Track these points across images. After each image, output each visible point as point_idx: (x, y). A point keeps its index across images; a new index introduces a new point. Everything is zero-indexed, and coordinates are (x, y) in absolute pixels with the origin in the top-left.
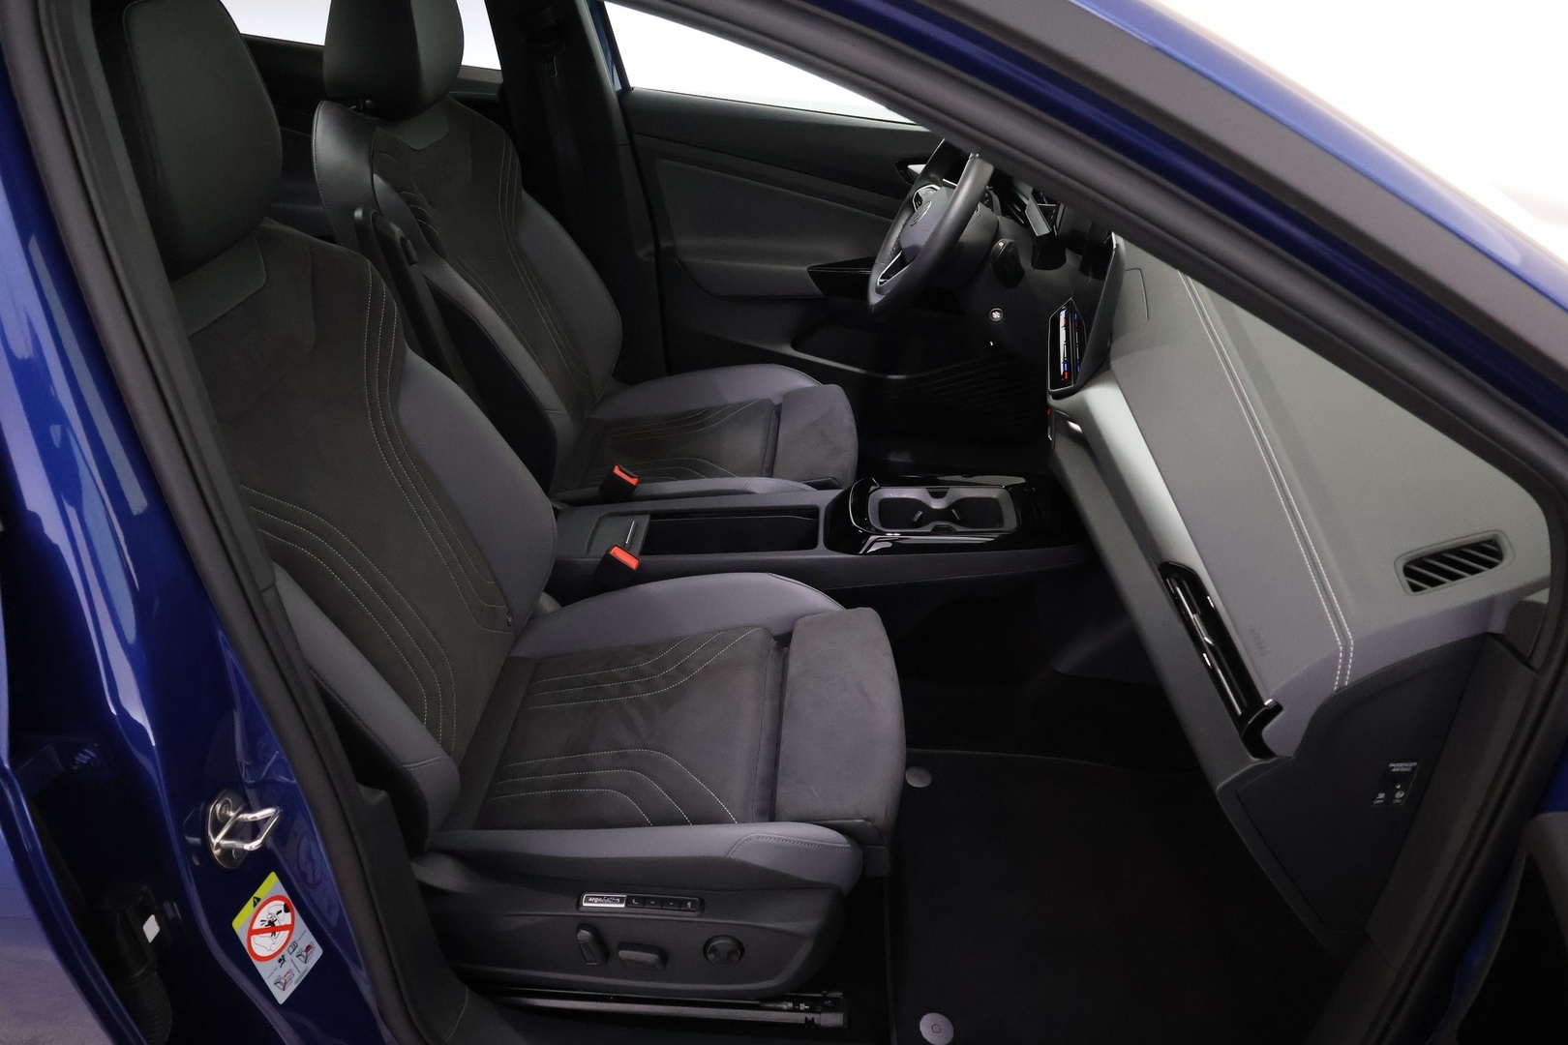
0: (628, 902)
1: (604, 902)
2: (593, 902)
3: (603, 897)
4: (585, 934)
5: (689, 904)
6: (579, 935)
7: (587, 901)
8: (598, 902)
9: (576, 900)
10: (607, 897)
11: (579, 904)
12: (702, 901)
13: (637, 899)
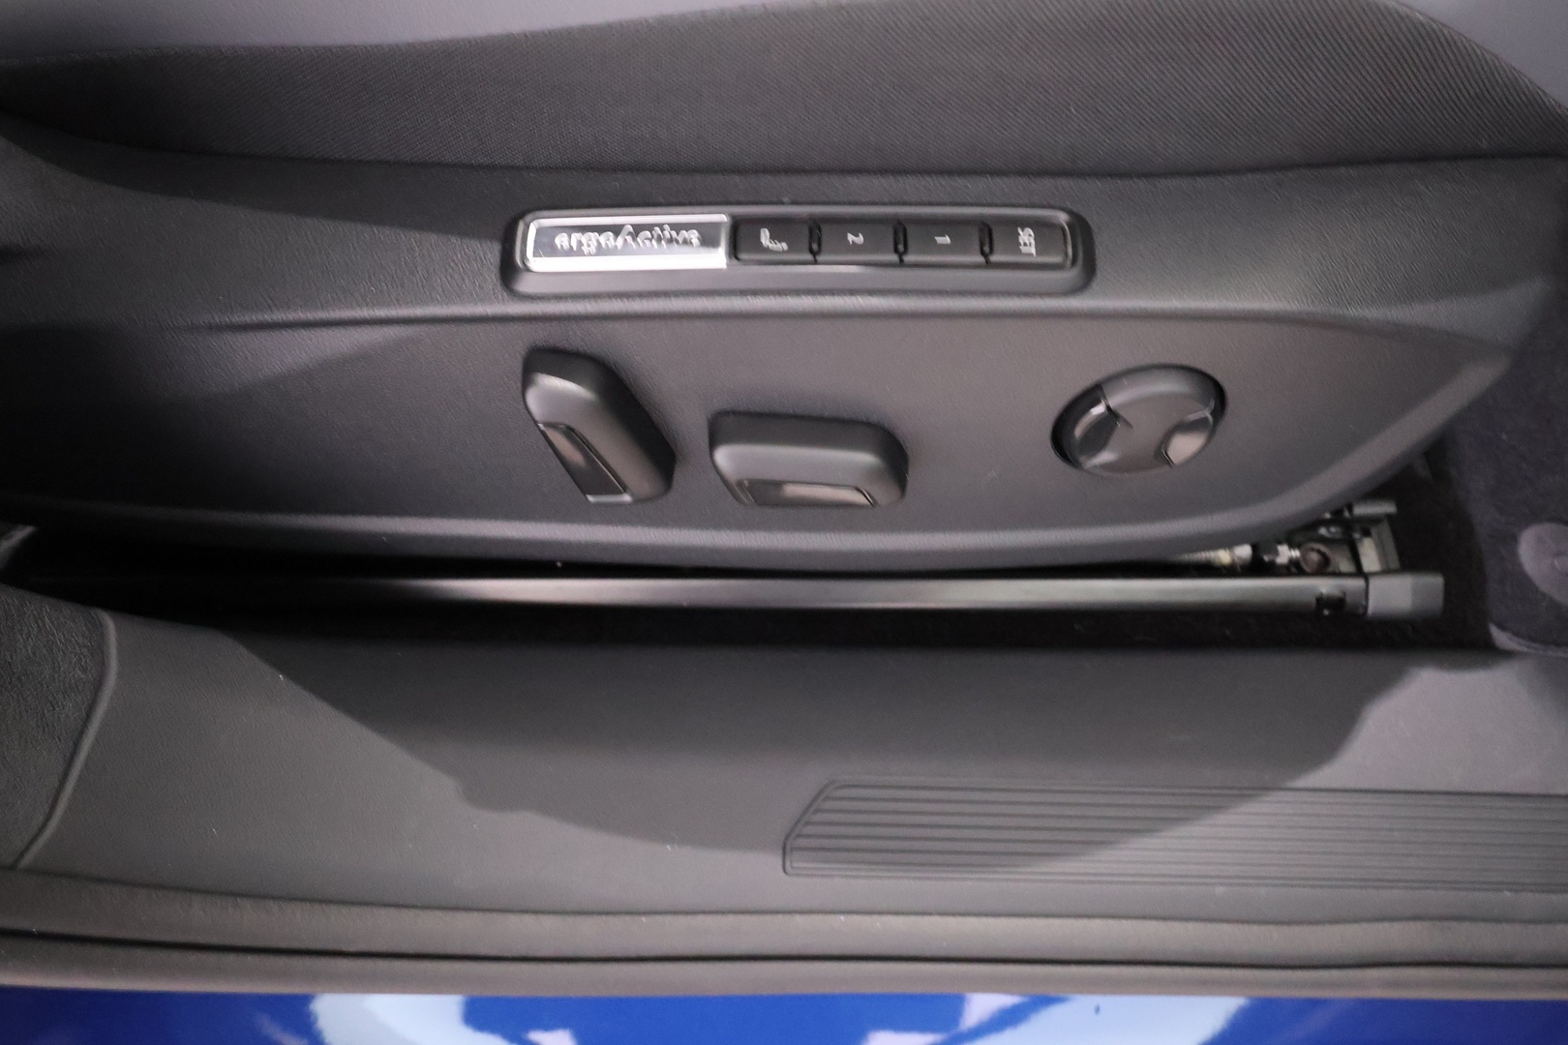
0: (740, 238)
1: (625, 251)
2: (578, 252)
3: (617, 230)
4: (554, 390)
5: (1026, 237)
6: (532, 399)
7: (547, 248)
8: (601, 251)
9: (492, 252)
10: (638, 229)
11: (509, 270)
12: (1081, 232)
13: (780, 226)
